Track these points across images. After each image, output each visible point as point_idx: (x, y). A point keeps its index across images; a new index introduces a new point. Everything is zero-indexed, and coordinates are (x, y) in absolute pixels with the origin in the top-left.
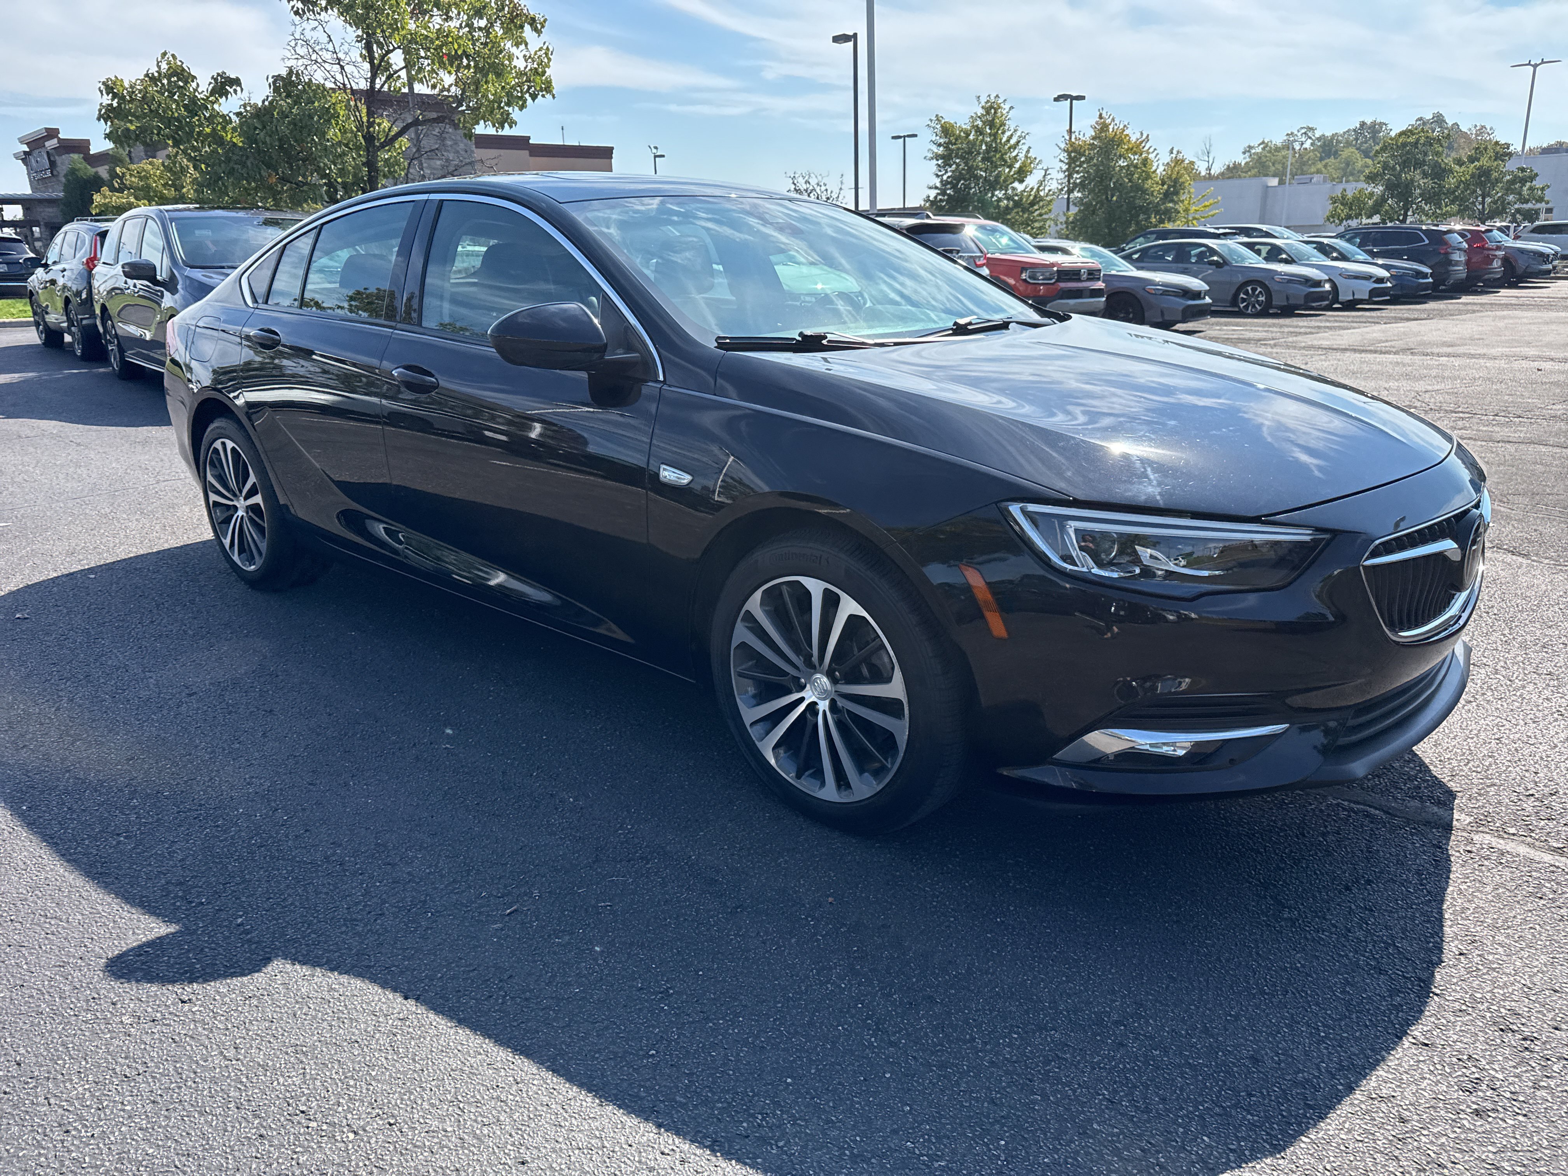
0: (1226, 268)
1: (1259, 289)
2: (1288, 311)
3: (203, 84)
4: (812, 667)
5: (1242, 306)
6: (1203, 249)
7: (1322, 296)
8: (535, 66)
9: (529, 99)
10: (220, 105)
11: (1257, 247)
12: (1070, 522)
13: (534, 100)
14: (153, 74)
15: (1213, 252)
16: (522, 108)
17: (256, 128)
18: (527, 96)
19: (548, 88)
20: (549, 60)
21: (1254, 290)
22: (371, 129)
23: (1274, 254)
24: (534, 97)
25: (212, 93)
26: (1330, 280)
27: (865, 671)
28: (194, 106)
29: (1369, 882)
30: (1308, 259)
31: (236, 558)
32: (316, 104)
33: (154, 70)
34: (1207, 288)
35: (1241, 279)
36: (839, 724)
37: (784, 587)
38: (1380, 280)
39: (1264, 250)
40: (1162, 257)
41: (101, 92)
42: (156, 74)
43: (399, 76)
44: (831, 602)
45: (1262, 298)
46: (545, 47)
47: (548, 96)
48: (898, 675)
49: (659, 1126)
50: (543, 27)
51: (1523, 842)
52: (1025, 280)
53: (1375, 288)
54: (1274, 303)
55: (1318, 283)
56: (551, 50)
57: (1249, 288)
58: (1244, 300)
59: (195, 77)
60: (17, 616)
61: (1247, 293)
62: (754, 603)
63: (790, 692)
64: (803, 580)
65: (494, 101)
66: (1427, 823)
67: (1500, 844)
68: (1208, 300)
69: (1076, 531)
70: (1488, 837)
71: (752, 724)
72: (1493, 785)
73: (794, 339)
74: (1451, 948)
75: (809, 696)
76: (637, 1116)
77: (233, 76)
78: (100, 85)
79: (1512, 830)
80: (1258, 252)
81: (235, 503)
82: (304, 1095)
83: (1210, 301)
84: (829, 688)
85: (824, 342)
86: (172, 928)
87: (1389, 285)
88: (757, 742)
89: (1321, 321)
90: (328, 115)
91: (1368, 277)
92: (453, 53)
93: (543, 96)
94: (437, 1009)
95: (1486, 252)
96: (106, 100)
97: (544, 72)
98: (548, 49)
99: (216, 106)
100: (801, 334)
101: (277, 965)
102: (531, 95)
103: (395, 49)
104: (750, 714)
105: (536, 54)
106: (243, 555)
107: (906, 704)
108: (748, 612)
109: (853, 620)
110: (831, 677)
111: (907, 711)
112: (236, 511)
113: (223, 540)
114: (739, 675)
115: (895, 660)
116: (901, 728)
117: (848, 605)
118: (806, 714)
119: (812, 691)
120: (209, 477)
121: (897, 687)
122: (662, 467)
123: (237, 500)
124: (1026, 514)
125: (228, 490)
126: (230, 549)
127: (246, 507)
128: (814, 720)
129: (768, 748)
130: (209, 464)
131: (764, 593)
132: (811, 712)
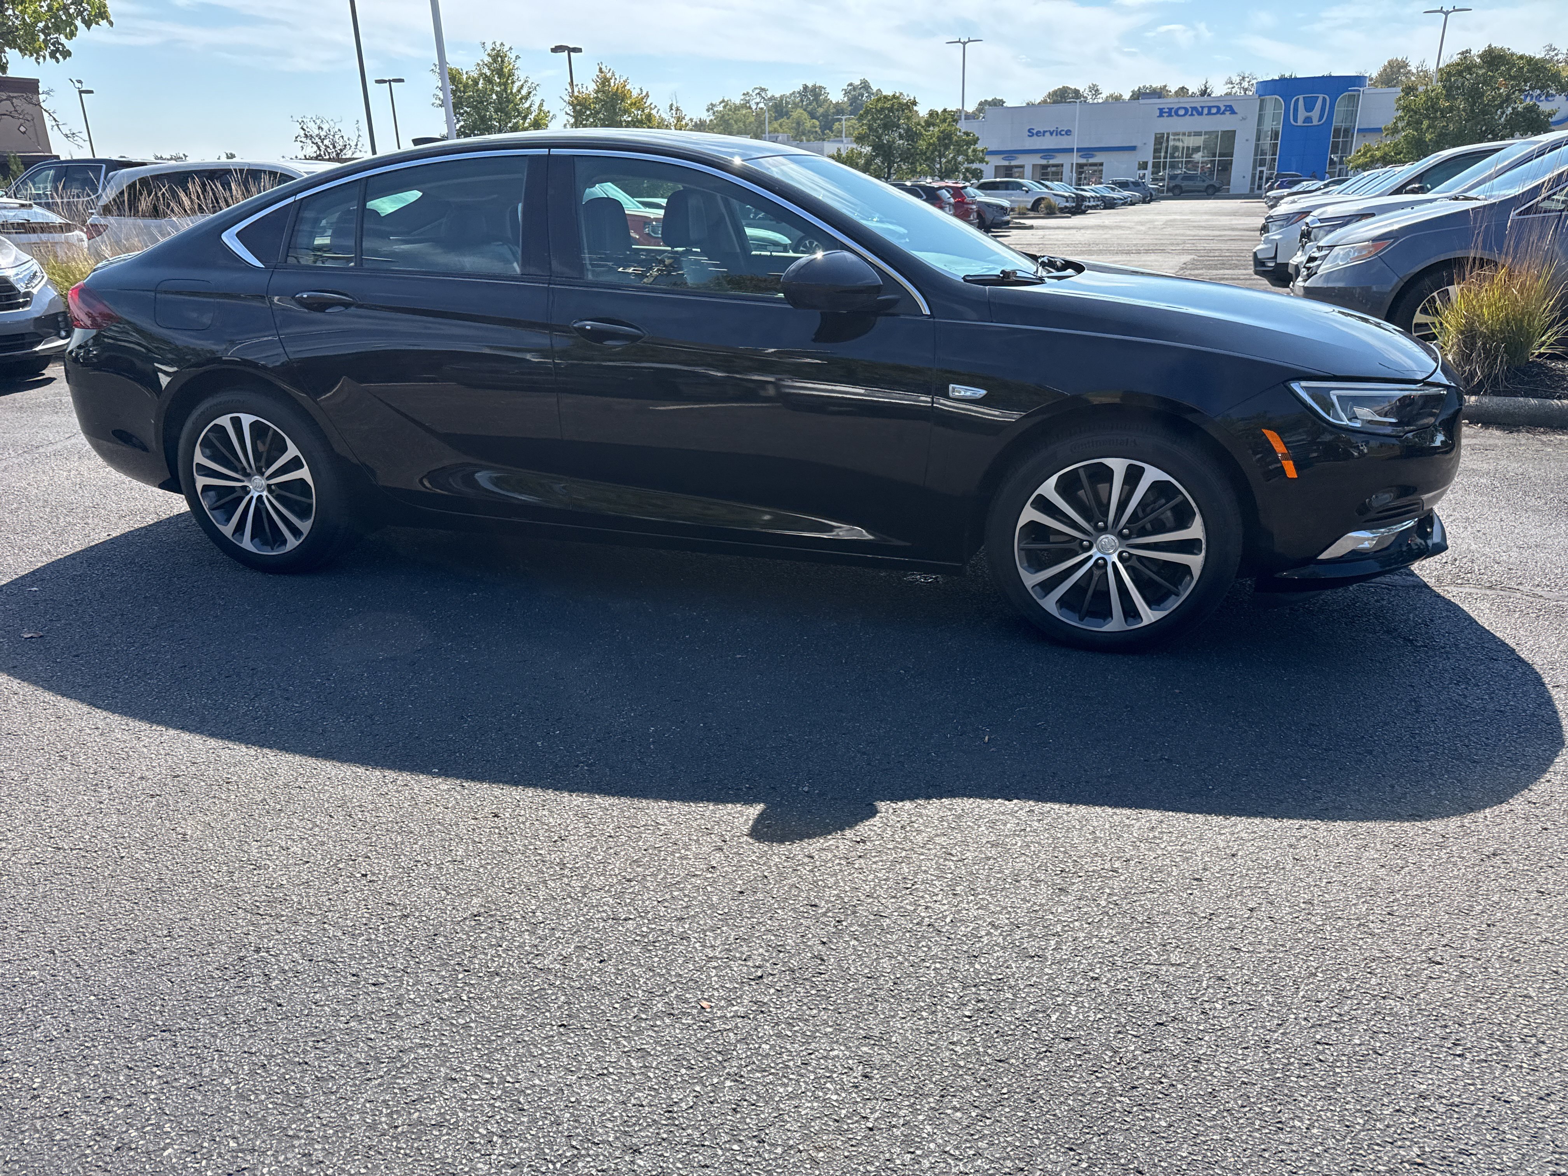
4: (1104, 530)
12: (1334, 392)
13: (88, 27)
16: (72, 34)
18: (78, 22)
19: (103, 14)
27: (1149, 526)
29: (1432, 621)
31: (247, 544)
36: (1129, 569)
37: (1082, 471)
44: (1133, 476)
47: (104, 23)
48: (1198, 520)
49: (1275, 818)
51: (1470, 587)
62: (1048, 488)
63: (1077, 554)
64: (1106, 461)
65: (34, 24)
67: (1463, 590)
69: (1337, 397)
71: (1033, 587)
73: (998, 276)
74: (1511, 643)
75: (1095, 553)
81: (246, 483)
84: (1117, 544)
86: (759, 807)
88: (1039, 601)
93: (97, 23)
94: (1045, 801)
95: (966, 206)
100: (1002, 272)
101: (883, 806)
102: (84, 21)
104: (1030, 579)
106: (256, 540)
107: (1203, 541)
108: (1040, 496)
109: (1156, 486)
110: (1120, 535)
111: (1204, 546)
112: (248, 493)
113: (218, 526)
114: (1020, 549)
115: (1196, 510)
116: (1195, 562)
117: (1152, 474)
118: (1094, 568)
119: (1099, 550)
120: (199, 458)
121: (1196, 530)
122: (951, 386)
123: (250, 481)
124: (1306, 389)
125: (236, 471)
126: (233, 535)
127: (269, 486)
128: (1104, 571)
129: (1050, 603)
130: (201, 445)
131: (1060, 477)
132: (1100, 565)
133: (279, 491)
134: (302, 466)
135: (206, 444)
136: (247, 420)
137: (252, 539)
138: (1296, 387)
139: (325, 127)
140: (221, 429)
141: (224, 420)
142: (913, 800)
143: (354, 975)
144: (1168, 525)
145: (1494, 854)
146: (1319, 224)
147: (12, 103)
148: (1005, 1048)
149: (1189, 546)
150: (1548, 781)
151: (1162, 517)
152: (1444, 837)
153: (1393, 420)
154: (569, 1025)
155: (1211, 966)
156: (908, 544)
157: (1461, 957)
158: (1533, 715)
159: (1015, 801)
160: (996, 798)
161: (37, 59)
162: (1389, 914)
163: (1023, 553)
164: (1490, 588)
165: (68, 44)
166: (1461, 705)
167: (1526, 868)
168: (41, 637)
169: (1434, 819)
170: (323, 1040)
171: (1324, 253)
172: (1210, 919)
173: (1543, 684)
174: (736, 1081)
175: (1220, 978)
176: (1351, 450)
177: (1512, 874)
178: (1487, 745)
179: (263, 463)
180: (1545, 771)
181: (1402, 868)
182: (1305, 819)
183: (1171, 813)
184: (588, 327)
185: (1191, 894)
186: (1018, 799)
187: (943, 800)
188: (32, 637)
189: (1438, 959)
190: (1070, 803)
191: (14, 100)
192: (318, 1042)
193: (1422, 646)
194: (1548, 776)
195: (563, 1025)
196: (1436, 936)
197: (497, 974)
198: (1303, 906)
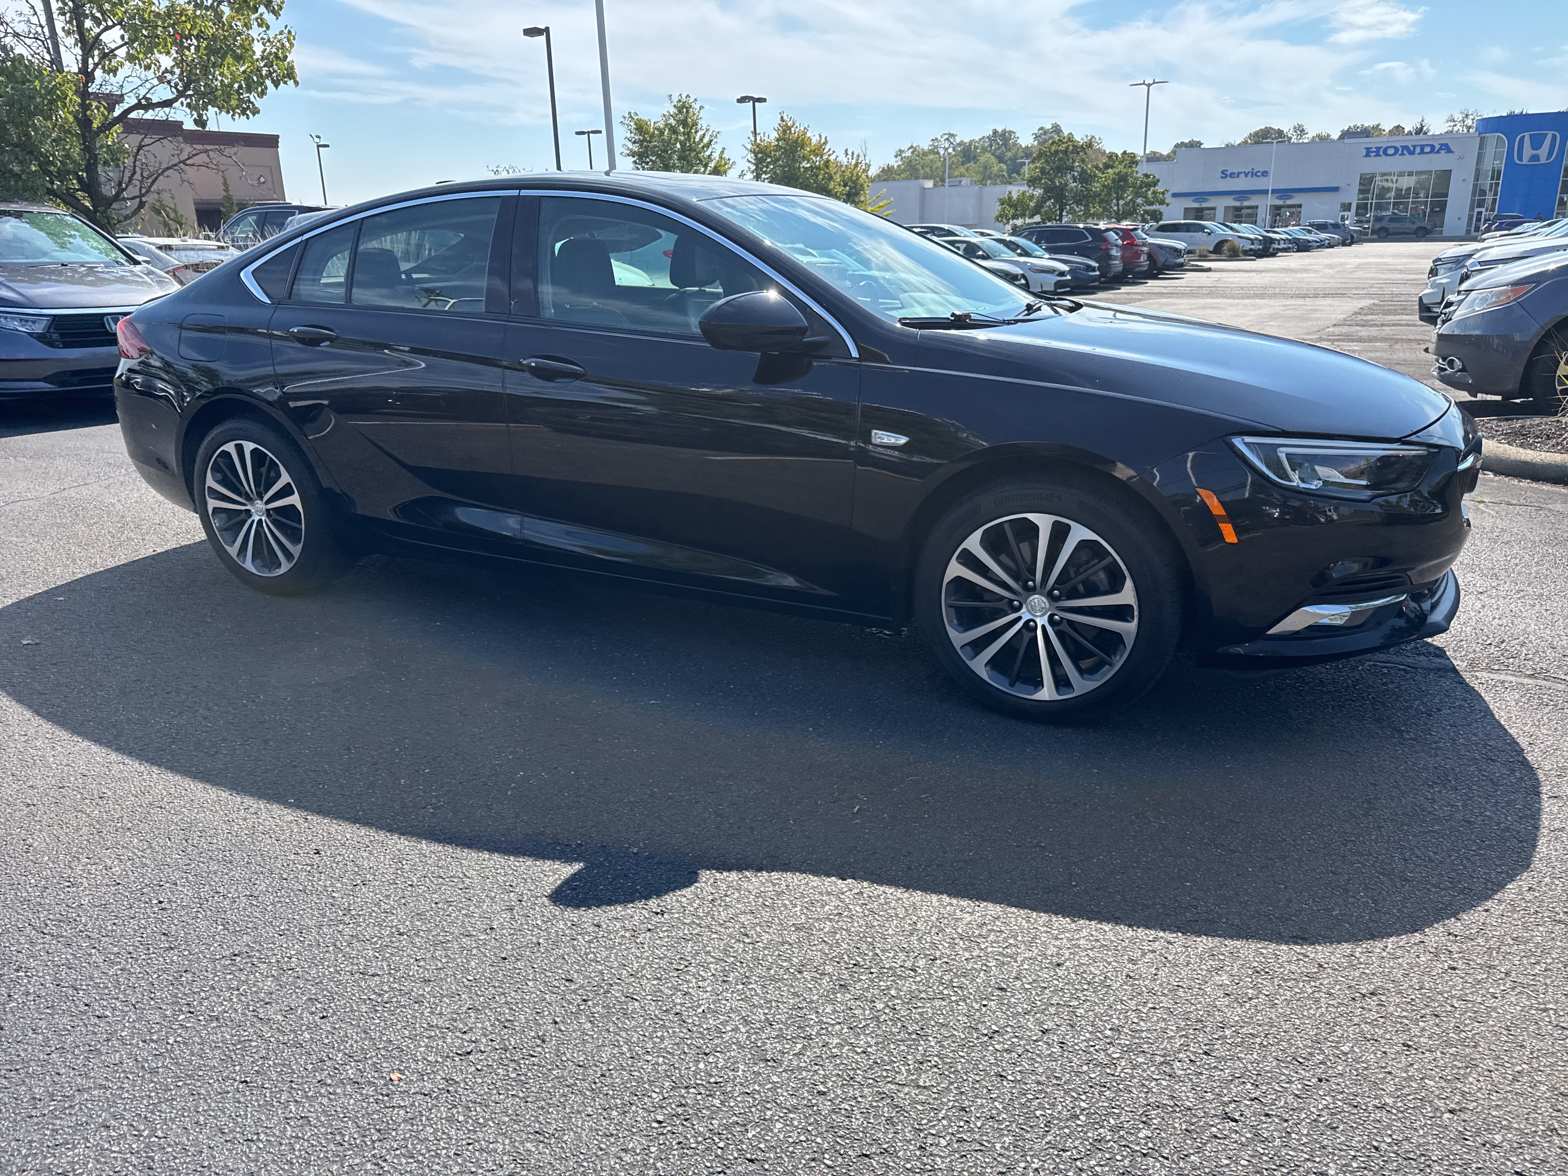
4: (1033, 590)
8: (274, 50)
9: (270, 85)
11: (957, 245)
12: (1282, 449)
13: (277, 86)
16: (263, 94)
18: (268, 82)
19: (290, 74)
20: (292, 45)
22: (88, 113)
26: (1023, 276)
27: (1081, 588)
29: (1439, 710)
30: (999, 256)
31: (248, 565)
32: (35, 83)
36: (1060, 634)
37: (1007, 526)
38: (1062, 274)
39: (963, 246)
44: (1059, 534)
46: (286, 31)
47: (291, 82)
48: (1129, 584)
49: (1130, 926)
50: (281, 8)
51: (1507, 674)
53: (1059, 281)
56: (293, 34)
60: (25, 642)
62: (973, 543)
63: (1006, 614)
64: (1031, 516)
65: (231, 85)
66: (1439, 670)
67: (1496, 677)
69: (1288, 455)
70: (1484, 674)
71: (962, 647)
72: (1462, 641)
73: (950, 318)
74: (1523, 742)
75: (1025, 615)
76: (1108, 923)
79: (1496, 667)
81: (248, 507)
82: (843, 954)
84: (1048, 606)
85: (968, 321)
86: (577, 866)
87: (1069, 277)
88: (968, 662)
91: (1051, 271)
92: (187, 33)
93: (285, 83)
94: (881, 883)
95: (1135, 248)
97: (286, 57)
98: (290, 32)
100: (953, 315)
101: (706, 876)
102: (273, 81)
103: (114, 25)
104: (958, 638)
105: (275, 38)
106: (258, 561)
107: (1136, 608)
108: (965, 550)
109: (1083, 545)
110: (1050, 596)
111: (1136, 613)
112: (251, 516)
113: (226, 547)
114: (949, 606)
115: (1126, 573)
116: (1129, 628)
117: (1079, 533)
118: (1024, 631)
119: (1028, 611)
120: (210, 482)
121: (1127, 596)
122: (875, 431)
123: (252, 505)
124: (1247, 444)
125: (240, 495)
126: (238, 555)
127: (268, 510)
128: (1033, 634)
129: (979, 666)
130: (211, 469)
131: (985, 531)
132: (1029, 627)
133: (275, 516)
134: (293, 493)
135: (216, 469)
136: (249, 446)
137: (253, 561)
138: (1237, 442)
140: (226, 455)
141: (230, 447)
142: (741, 871)
143: (86, 1005)
144: (1102, 589)
145: (1372, 994)
146: (1479, 267)
147: (208, 156)
148: (679, 1163)
149: (1121, 612)
150: (1487, 911)
151: (1094, 578)
152: (1321, 966)
153: (1364, 483)
154: (251, 1082)
155: (962, 1093)
156: (837, 594)
157: (1267, 1115)
158: (1507, 829)
159: (849, 881)
160: (829, 875)
161: (233, 115)
162: (1206, 1053)
163: (952, 610)
164: (1531, 676)
165: (258, 102)
166: (1423, 810)
167: (1404, 1014)
168: (37, 644)
169: (1320, 944)
170: (17, 1070)
171: (1461, 297)
172: (991, 1038)
173: (1538, 794)
174: (377, 1164)
175: (963, 1109)
176: (1318, 516)
177: (1382, 1020)
178: (1431, 861)
179: (262, 489)
180: (1488, 898)
181: (1250, 999)
182: (1164, 930)
183: (1014, 909)
184: (533, 364)
185: (985, 1006)
186: (854, 878)
187: (773, 874)
188: (28, 644)
189: (1237, 1116)
190: (907, 887)
191: (211, 153)
192: (11, 1071)
193: (1412, 739)
194: (1489, 904)
195: (246, 1082)
196: (1249, 1086)
197: (217, 1019)
198: (1108, 1033)
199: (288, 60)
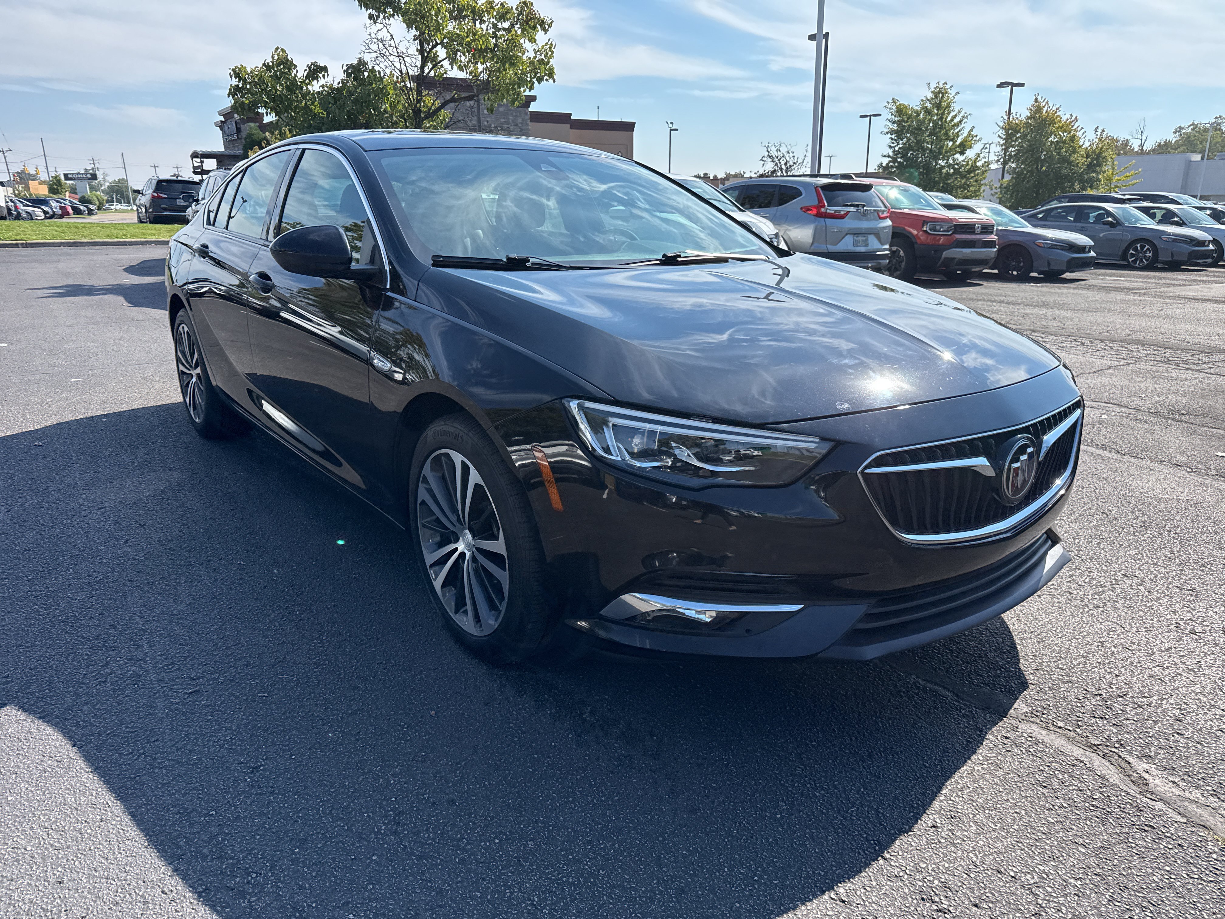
0: (1118, 227)
1: (1147, 247)
2: (1174, 266)
3: (300, 72)
4: (464, 526)
5: (1130, 260)
6: (1102, 211)
7: (1207, 255)
8: (542, 57)
9: (536, 83)
10: (313, 86)
11: (1152, 211)
12: (610, 418)
13: (539, 83)
14: (268, 63)
15: (1109, 214)
17: (330, 103)
18: (534, 80)
19: (551, 74)
20: (552, 52)
21: (1142, 247)
22: (418, 105)
23: (1168, 217)
24: (540, 80)
25: (307, 77)
26: (1215, 241)
28: (293, 86)
29: (894, 753)
30: (1199, 223)
31: (192, 413)
32: (374, 85)
33: (269, 60)
34: (1093, 244)
35: (1129, 237)
37: (442, 458)
39: (1159, 214)
40: (1065, 217)
41: (231, 76)
42: (271, 64)
43: (442, 66)
44: (465, 472)
45: (1149, 254)
46: (549, 43)
47: (551, 81)
48: (501, 535)
50: (549, 26)
51: (1064, 735)
52: (926, 231)
54: (1160, 258)
55: (1202, 243)
56: (554, 44)
57: (1138, 246)
58: (1132, 255)
59: (296, 66)
61: (1136, 249)
62: (427, 471)
63: (449, 543)
64: (451, 453)
65: (509, 84)
66: (983, 706)
67: (1041, 734)
68: (1092, 254)
69: (614, 426)
71: (430, 566)
72: (1069, 682)
73: (502, 260)
75: (461, 547)
77: (322, 65)
78: (230, 71)
79: (1061, 724)
80: (1153, 216)
81: (190, 372)
83: (1095, 255)
84: (472, 542)
85: (527, 264)
88: (433, 581)
89: (1204, 276)
90: (382, 93)
92: (479, 48)
93: (547, 80)
96: (235, 82)
97: (548, 62)
98: (551, 44)
99: (309, 87)
100: (507, 257)
102: (537, 79)
103: (437, 44)
104: (429, 557)
105: (542, 48)
106: (194, 411)
107: (506, 559)
108: (424, 476)
109: (477, 488)
110: (473, 533)
111: (507, 565)
112: (192, 378)
113: (186, 398)
114: (423, 526)
115: (499, 523)
116: (506, 580)
117: (474, 475)
118: (459, 560)
119: (463, 543)
121: (502, 545)
123: (192, 370)
124: (580, 409)
126: (189, 405)
128: (463, 564)
129: (438, 585)
130: (178, 343)
131: (432, 461)
134: (199, 364)
136: (186, 329)
138: (573, 405)
139: (784, 150)
140: (181, 334)
141: (181, 328)
149: (501, 561)
163: (425, 530)
184: (253, 280)
199: (550, 64)
